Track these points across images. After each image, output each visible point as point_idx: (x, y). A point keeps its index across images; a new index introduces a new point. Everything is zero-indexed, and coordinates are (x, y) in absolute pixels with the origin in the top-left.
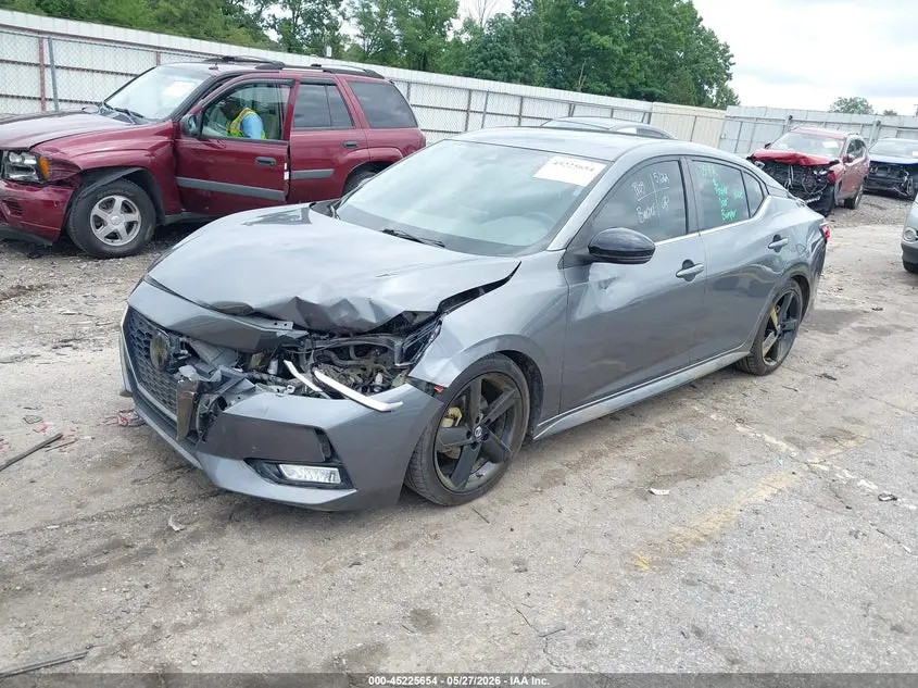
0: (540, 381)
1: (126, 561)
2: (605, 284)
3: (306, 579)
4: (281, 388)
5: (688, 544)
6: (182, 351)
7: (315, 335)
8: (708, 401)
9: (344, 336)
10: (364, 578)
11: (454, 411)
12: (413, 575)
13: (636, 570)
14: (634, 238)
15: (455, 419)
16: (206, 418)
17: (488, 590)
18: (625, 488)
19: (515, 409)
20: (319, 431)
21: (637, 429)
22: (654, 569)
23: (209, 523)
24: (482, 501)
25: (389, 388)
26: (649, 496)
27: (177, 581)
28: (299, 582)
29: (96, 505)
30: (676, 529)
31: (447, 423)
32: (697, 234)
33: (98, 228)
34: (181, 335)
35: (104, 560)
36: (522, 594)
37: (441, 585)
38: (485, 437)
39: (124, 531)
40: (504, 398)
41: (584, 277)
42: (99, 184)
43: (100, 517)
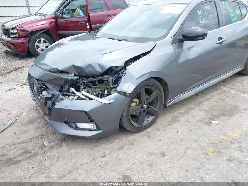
0: (167, 86)
1: (28, 158)
2: (189, 49)
3: (86, 163)
4: (73, 97)
5: (227, 143)
6: (43, 86)
7: (82, 78)
8: (229, 86)
9: (93, 77)
10: (106, 162)
11: (136, 100)
12: (124, 161)
13: (208, 155)
14: (199, 30)
15: (137, 103)
16: (50, 109)
17: (151, 166)
18: (201, 121)
19: (159, 97)
20: (85, 112)
21: (204, 98)
22: (214, 155)
23: (57, 142)
24: (149, 130)
25: (110, 94)
26: (211, 124)
27: (43, 165)
28: (84, 164)
29: (23, 137)
30: (222, 137)
31: (133, 104)
32: (223, 27)
33: (38, 49)
34: (42, 81)
35: (21, 158)
36: (164, 167)
37: (134, 164)
38: (148, 108)
39: (29, 146)
40: (154, 93)
41: (181, 47)
42: (36, 36)
43: (23, 142)
